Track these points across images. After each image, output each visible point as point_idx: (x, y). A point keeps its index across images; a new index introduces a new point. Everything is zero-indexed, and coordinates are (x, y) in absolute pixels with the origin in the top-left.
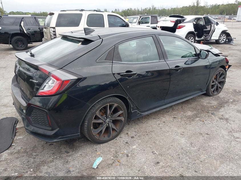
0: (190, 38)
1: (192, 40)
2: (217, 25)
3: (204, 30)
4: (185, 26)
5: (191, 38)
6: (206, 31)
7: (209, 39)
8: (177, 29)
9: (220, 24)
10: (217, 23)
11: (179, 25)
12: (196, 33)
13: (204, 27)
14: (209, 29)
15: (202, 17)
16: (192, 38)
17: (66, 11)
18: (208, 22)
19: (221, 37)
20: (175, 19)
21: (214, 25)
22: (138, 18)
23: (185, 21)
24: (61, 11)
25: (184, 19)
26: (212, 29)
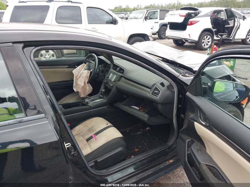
0: (205, 37)
1: (209, 39)
2: (244, 20)
3: (226, 26)
4: (199, 21)
5: (207, 37)
6: (227, 28)
7: (231, 38)
8: (188, 26)
9: (247, 18)
10: (244, 16)
11: (190, 20)
12: (214, 30)
13: (226, 22)
14: (231, 25)
15: (223, 9)
16: (209, 37)
17: (26, 2)
18: (231, 16)
19: (249, 36)
20: (185, 12)
21: (238, 19)
22: (145, 12)
23: (199, 15)
24: (20, 2)
25: (198, 13)
26: (236, 25)
